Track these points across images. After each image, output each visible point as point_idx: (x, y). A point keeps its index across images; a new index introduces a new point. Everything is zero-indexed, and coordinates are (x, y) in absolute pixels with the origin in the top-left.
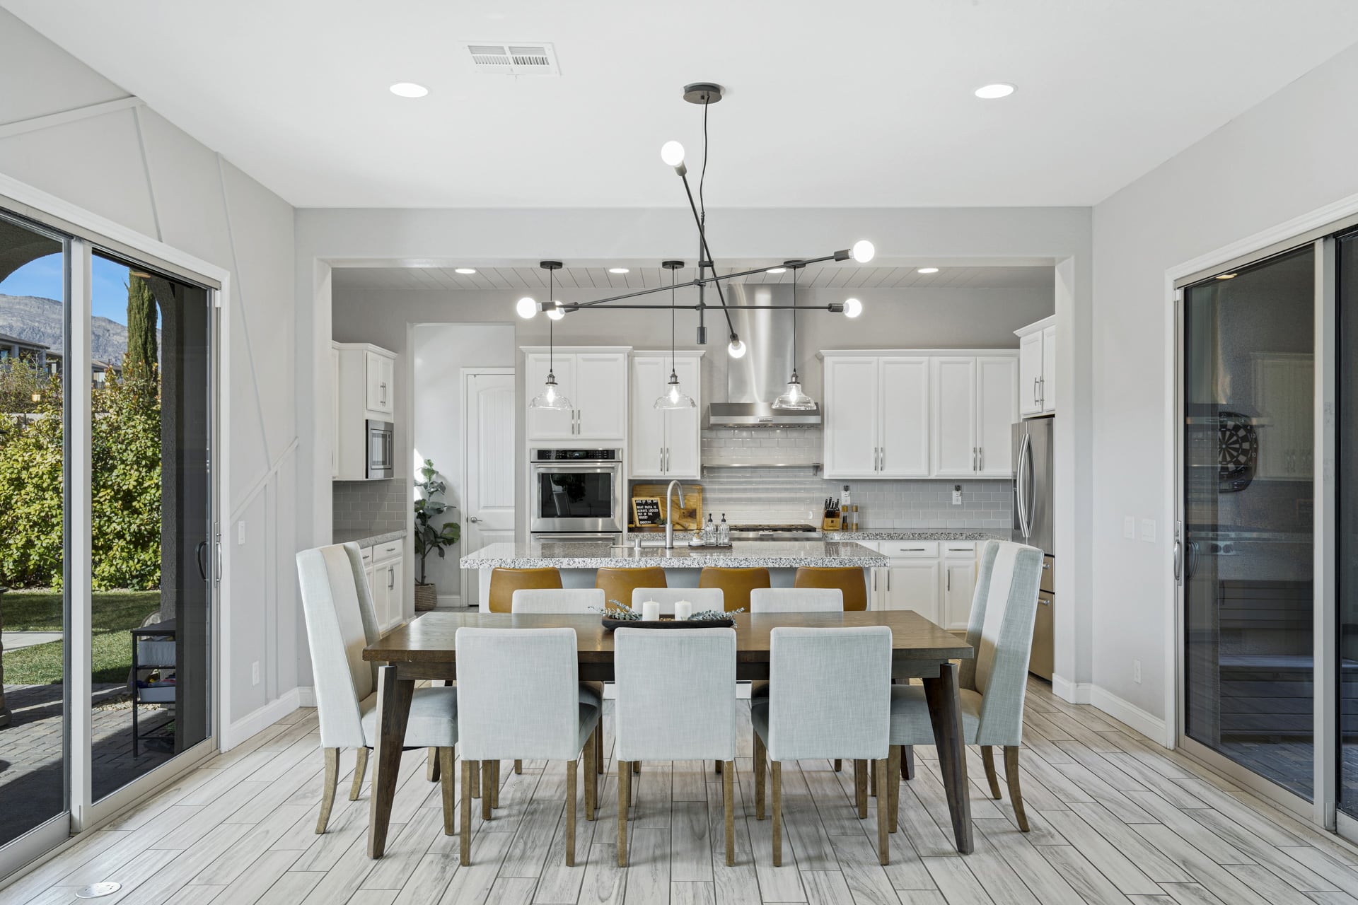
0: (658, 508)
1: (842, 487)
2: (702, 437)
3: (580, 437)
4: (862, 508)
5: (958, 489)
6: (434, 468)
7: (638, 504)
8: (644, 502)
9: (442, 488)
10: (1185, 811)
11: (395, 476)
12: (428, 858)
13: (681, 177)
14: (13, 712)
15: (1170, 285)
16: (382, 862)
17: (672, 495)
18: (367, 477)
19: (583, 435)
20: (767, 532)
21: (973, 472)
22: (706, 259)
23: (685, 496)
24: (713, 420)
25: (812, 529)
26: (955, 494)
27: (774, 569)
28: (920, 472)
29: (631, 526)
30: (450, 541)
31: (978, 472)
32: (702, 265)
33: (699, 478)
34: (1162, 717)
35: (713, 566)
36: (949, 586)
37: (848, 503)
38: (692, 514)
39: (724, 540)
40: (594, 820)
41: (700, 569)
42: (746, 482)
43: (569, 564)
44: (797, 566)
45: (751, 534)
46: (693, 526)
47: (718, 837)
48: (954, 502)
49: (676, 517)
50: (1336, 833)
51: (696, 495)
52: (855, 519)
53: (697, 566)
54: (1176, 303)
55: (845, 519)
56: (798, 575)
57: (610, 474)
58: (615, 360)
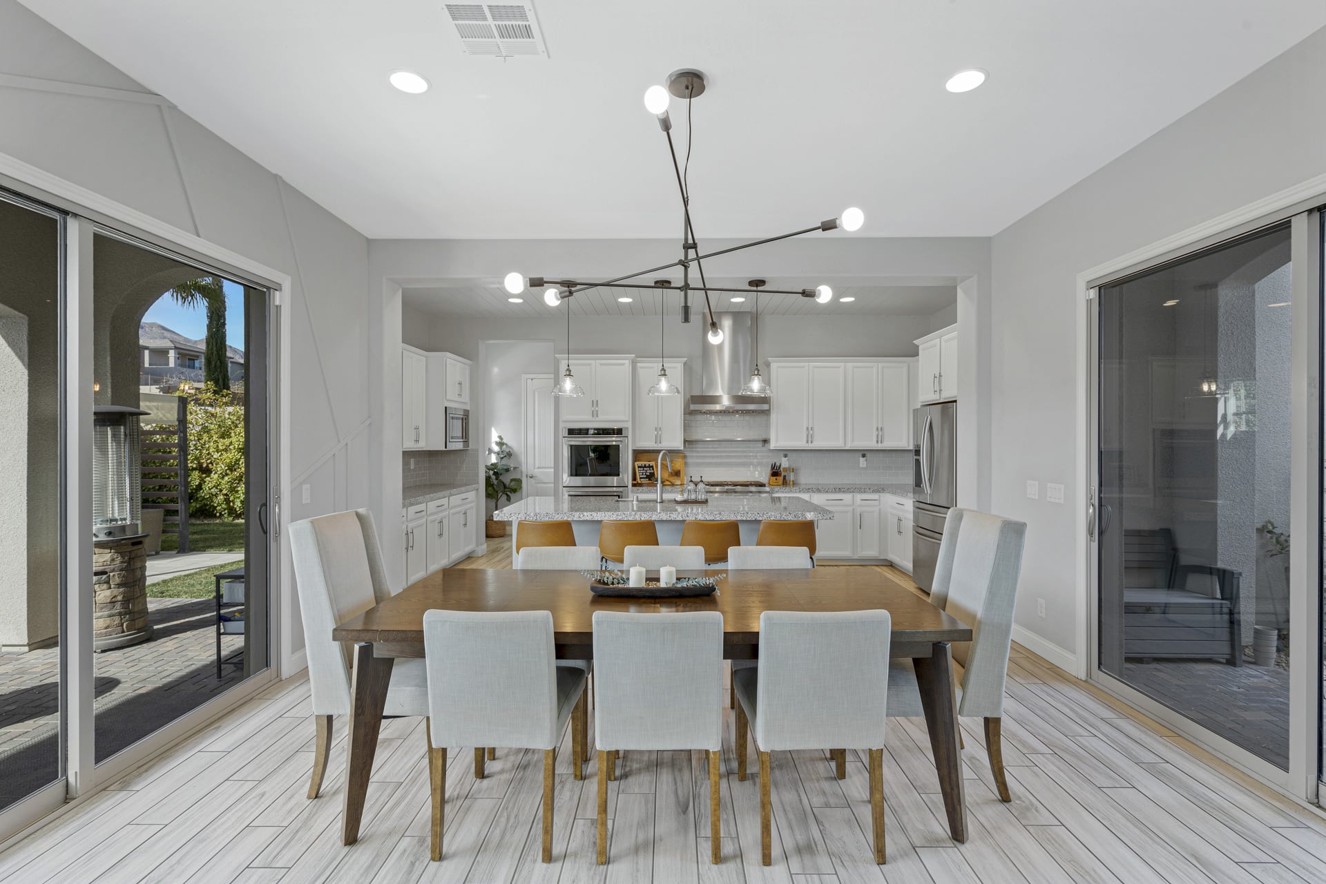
0: (653, 469)
1: (782, 455)
2: (684, 420)
3: (597, 419)
4: (797, 469)
5: (864, 456)
6: (505, 441)
7: (639, 467)
8: (643, 465)
9: (509, 455)
10: (1143, 766)
11: (470, 447)
12: (405, 842)
13: (666, 133)
14: (155, 627)
15: (1081, 285)
16: (354, 848)
17: (662, 460)
18: (446, 448)
19: (601, 417)
20: (730, 487)
21: (876, 445)
22: (690, 241)
23: (671, 461)
24: (693, 407)
25: (762, 485)
26: (862, 459)
27: (742, 521)
28: (838, 444)
29: (635, 482)
30: (514, 491)
31: (880, 444)
32: (687, 247)
33: (682, 448)
34: (1074, 652)
35: (694, 519)
36: (860, 526)
37: (787, 466)
38: (677, 474)
39: (702, 497)
40: (581, 779)
41: (684, 521)
42: (715, 451)
43: (579, 517)
44: (760, 519)
45: (718, 489)
46: (678, 482)
47: (703, 811)
48: (861, 466)
49: (666, 476)
50: (1319, 807)
51: (680, 460)
52: (792, 477)
53: (681, 519)
54: (1089, 302)
55: (785, 477)
56: (762, 527)
57: (619, 446)
58: (623, 364)
